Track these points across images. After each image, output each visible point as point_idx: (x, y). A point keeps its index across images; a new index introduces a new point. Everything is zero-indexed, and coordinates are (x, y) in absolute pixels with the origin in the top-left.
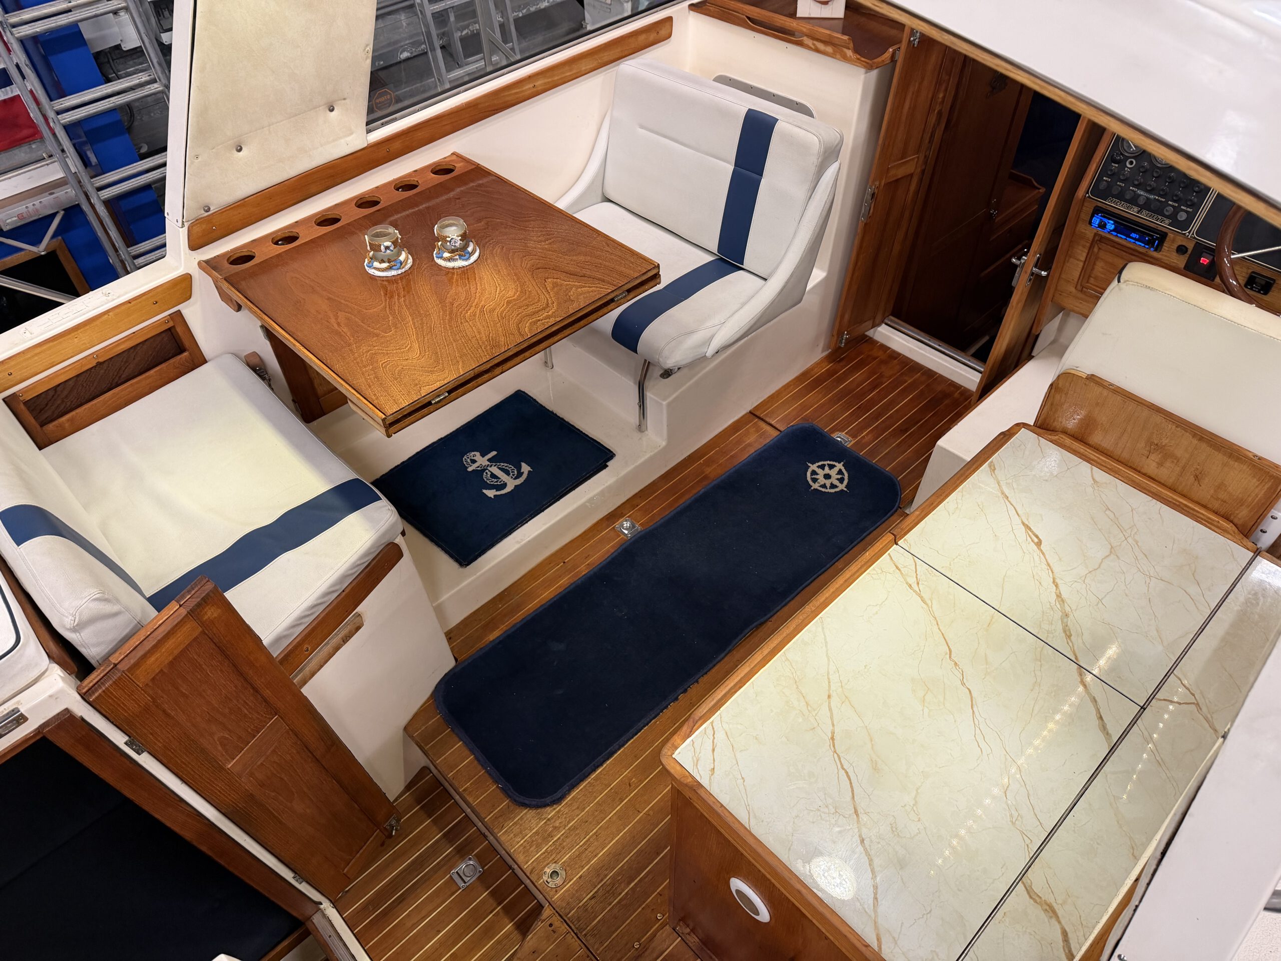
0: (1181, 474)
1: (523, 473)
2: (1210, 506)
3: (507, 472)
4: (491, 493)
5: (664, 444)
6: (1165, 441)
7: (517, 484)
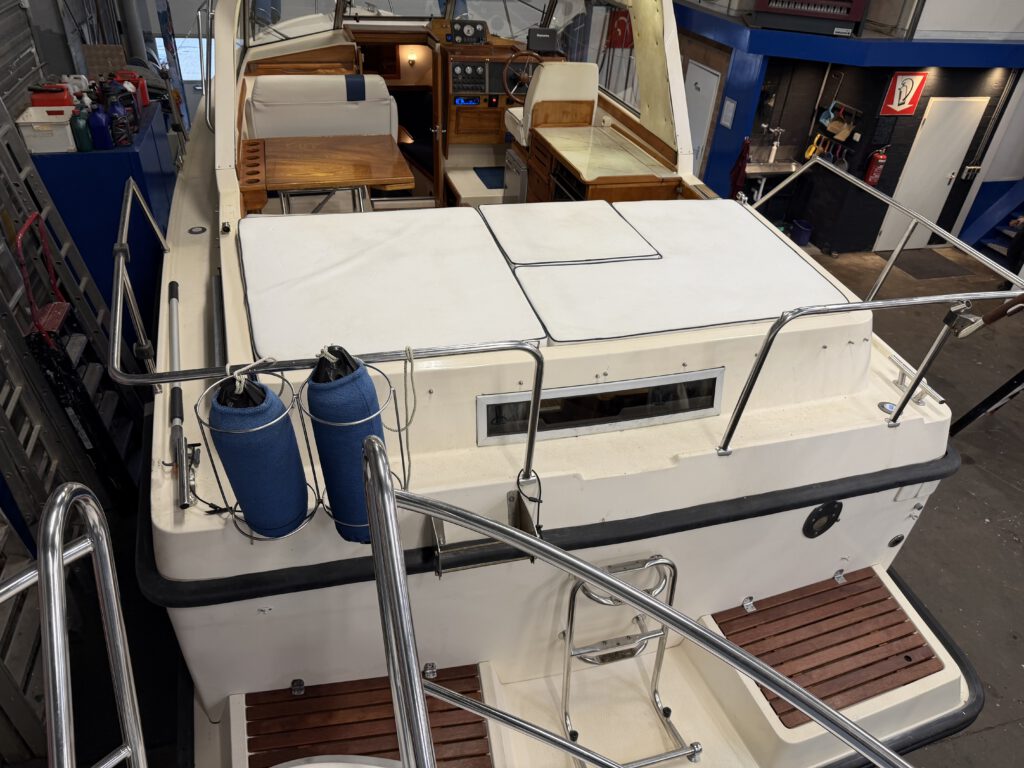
0: (571, 116)
2: (580, 122)
6: (565, 109)
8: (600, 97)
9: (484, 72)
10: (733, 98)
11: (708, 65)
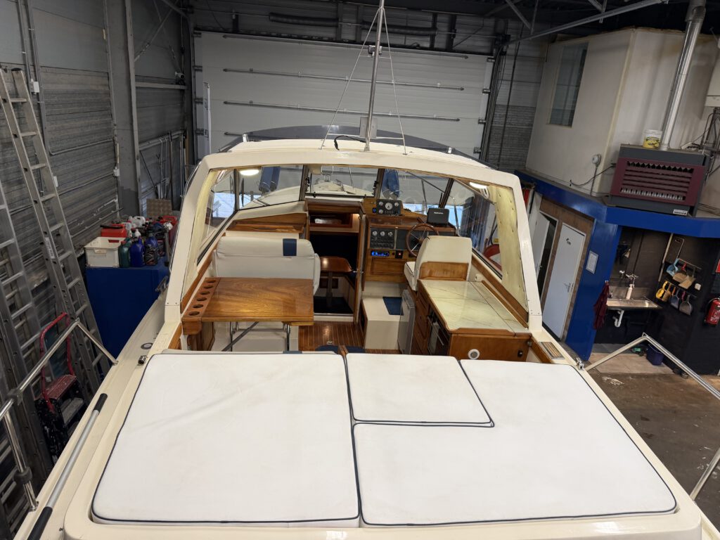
6: (446, 268)
8: (473, 258)
9: (393, 236)
10: (595, 252)
11: (576, 228)
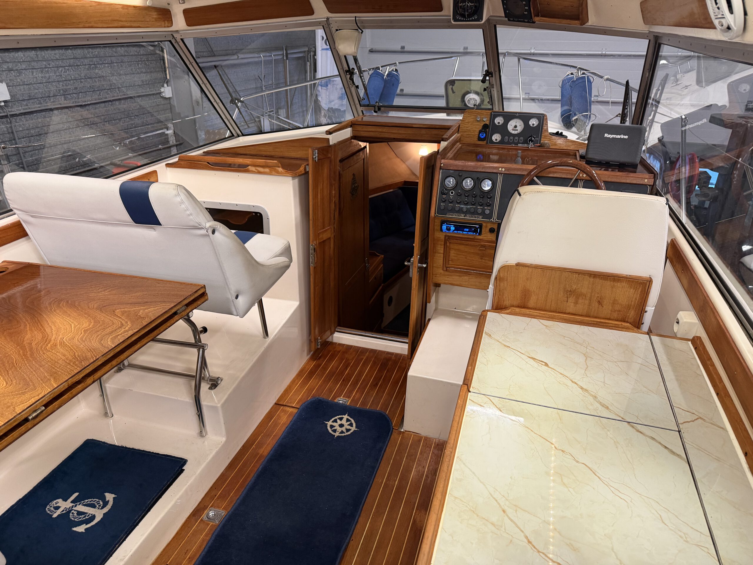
0: (590, 305)
1: (108, 501)
2: (612, 318)
3: (93, 506)
4: (81, 529)
5: (224, 439)
6: (574, 287)
7: (105, 512)
9: (494, 189)
